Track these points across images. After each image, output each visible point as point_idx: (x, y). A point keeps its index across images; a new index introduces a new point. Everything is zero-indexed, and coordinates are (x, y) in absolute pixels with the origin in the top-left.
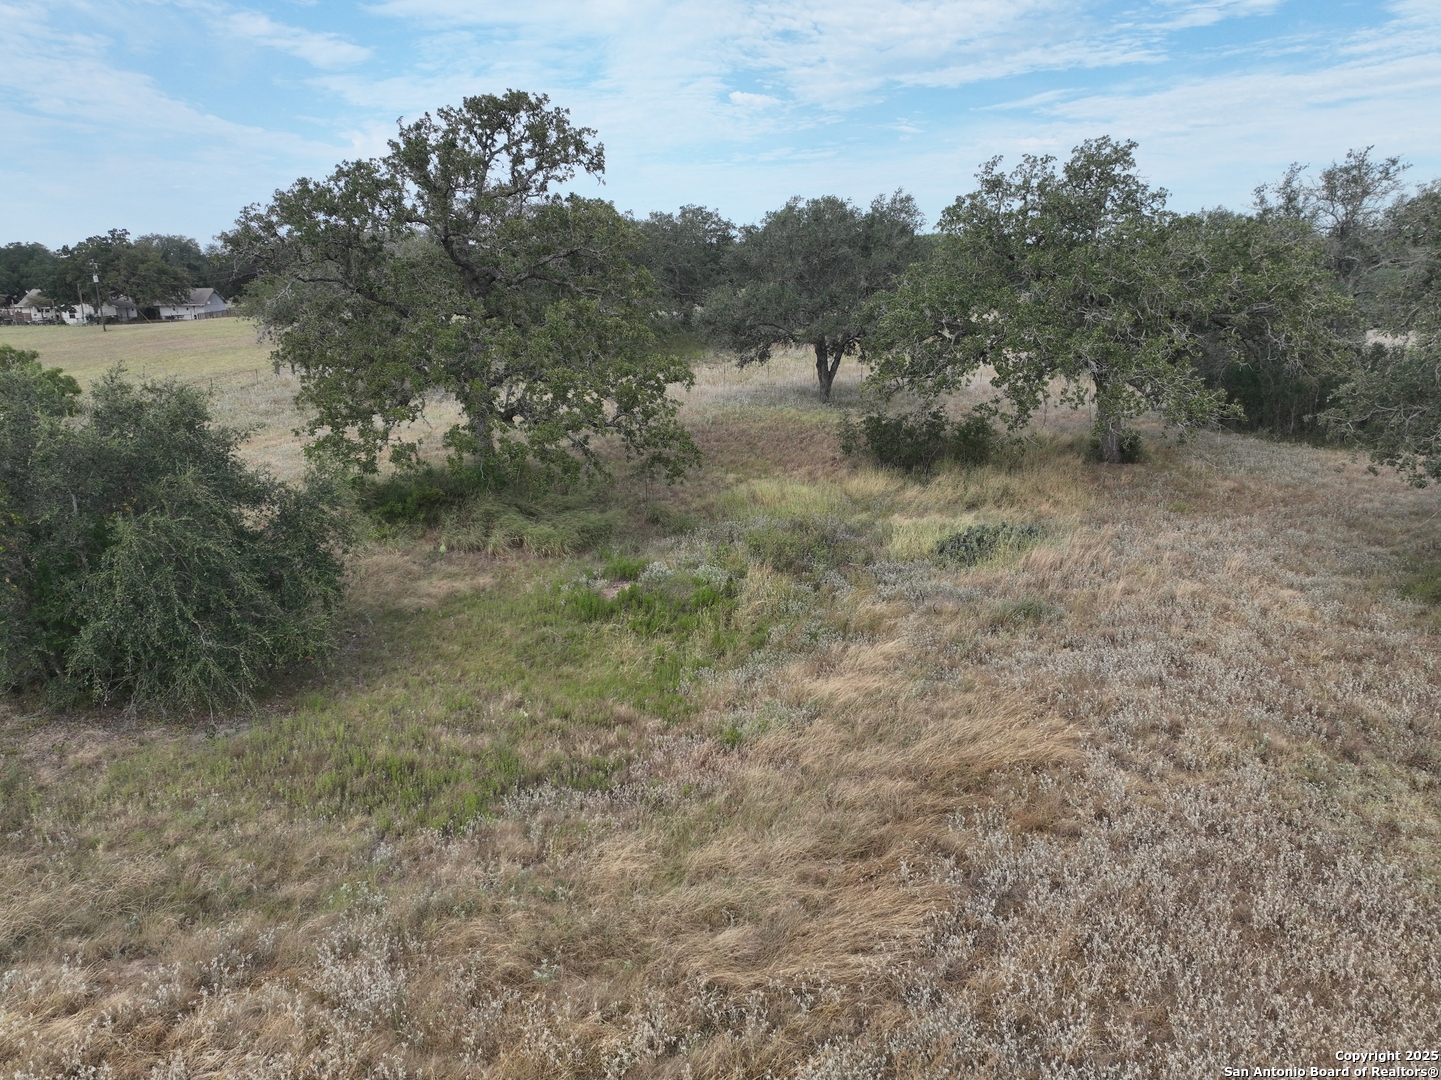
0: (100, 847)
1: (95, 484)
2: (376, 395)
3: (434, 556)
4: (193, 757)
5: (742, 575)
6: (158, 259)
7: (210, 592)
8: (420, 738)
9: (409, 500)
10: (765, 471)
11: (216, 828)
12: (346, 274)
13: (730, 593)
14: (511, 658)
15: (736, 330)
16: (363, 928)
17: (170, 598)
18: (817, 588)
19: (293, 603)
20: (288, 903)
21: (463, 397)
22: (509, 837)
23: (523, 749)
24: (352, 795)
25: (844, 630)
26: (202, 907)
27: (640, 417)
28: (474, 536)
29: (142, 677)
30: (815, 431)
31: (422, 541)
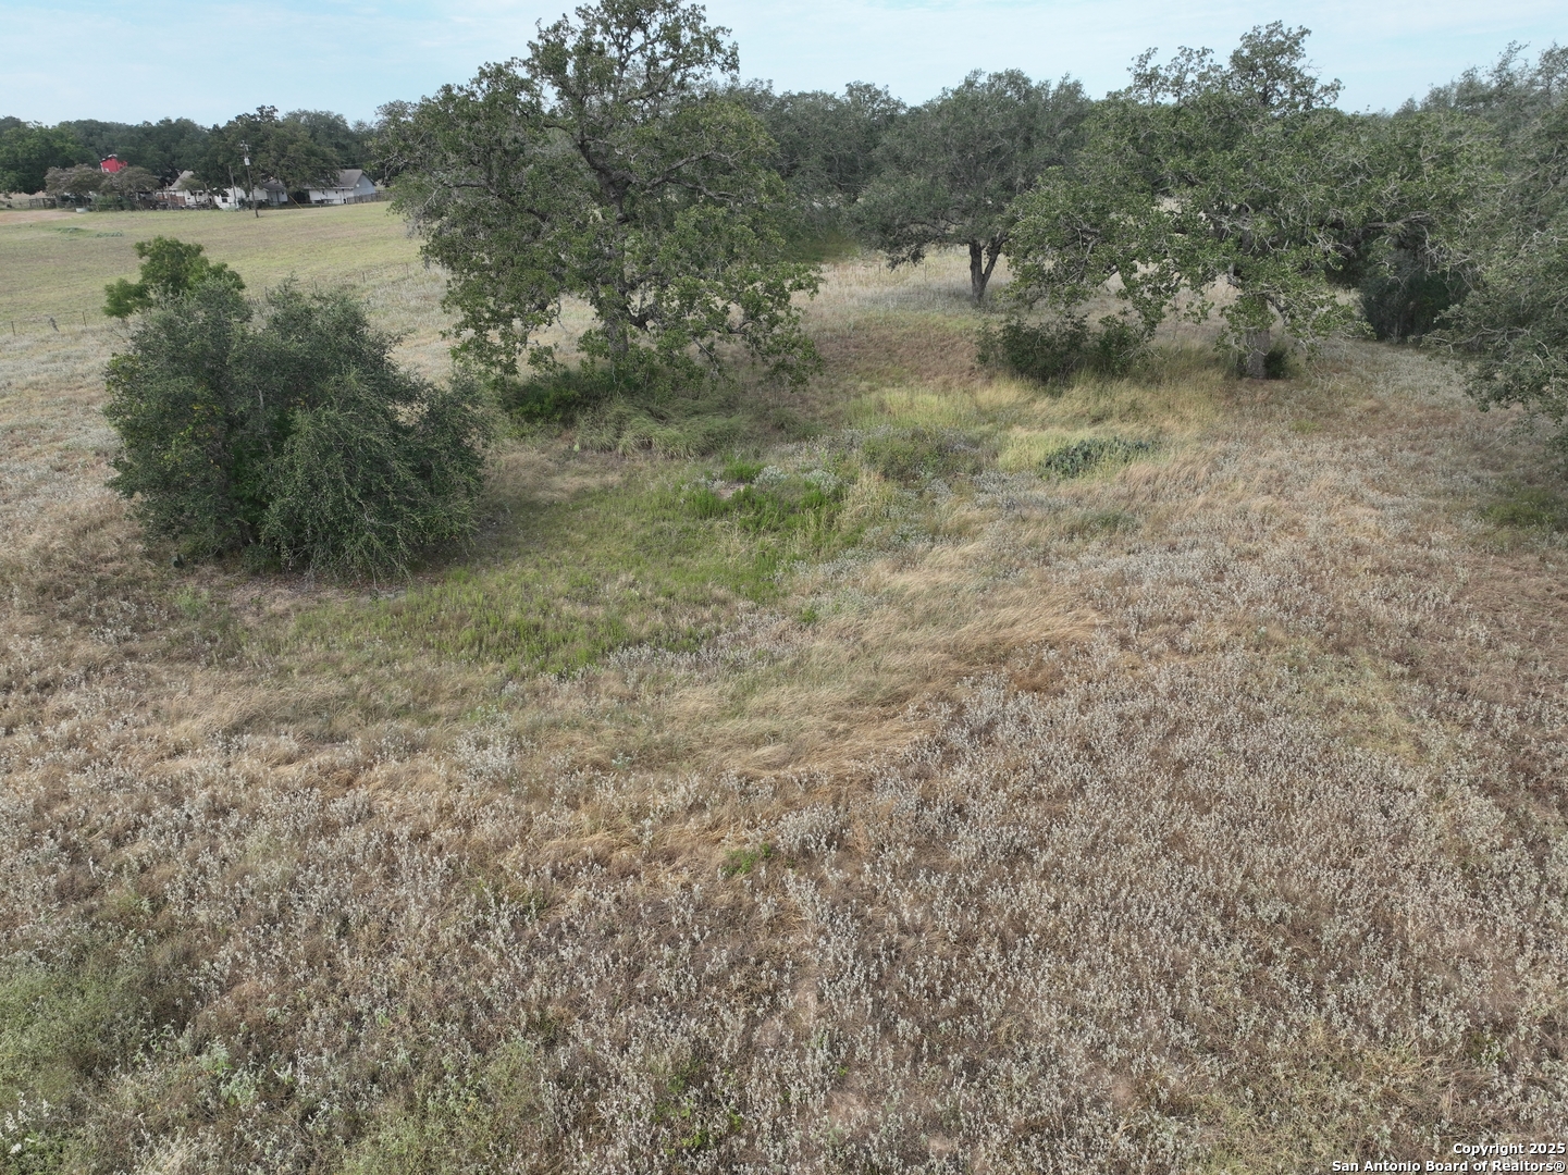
0: (295, 671)
1: (278, 381)
2: (516, 299)
3: (568, 454)
4: (362, 613)
5: (853, 480)
6: (307, 139)
7: (372, 477)
8: (545, 607)
9: (547, 401)
10: (900, 380)
11: (381, 665)
12: (489, 179)
13: (838, 496)
14: (631, 547)
15: (885, 229)
16: (491, 733)
17: (339, 480)
18: (921, 494)
19: (440, 490)
20: (437, 717)
21: (597, 302)
22: (611, 683)
23: (631, 621)
24: (487, 646)
25: (934, 534)
26: (372, 713)
27: (765, 325)
28: (606, 437)
29: (318, 548)
30: (957, 338)
31: (559, 440)
